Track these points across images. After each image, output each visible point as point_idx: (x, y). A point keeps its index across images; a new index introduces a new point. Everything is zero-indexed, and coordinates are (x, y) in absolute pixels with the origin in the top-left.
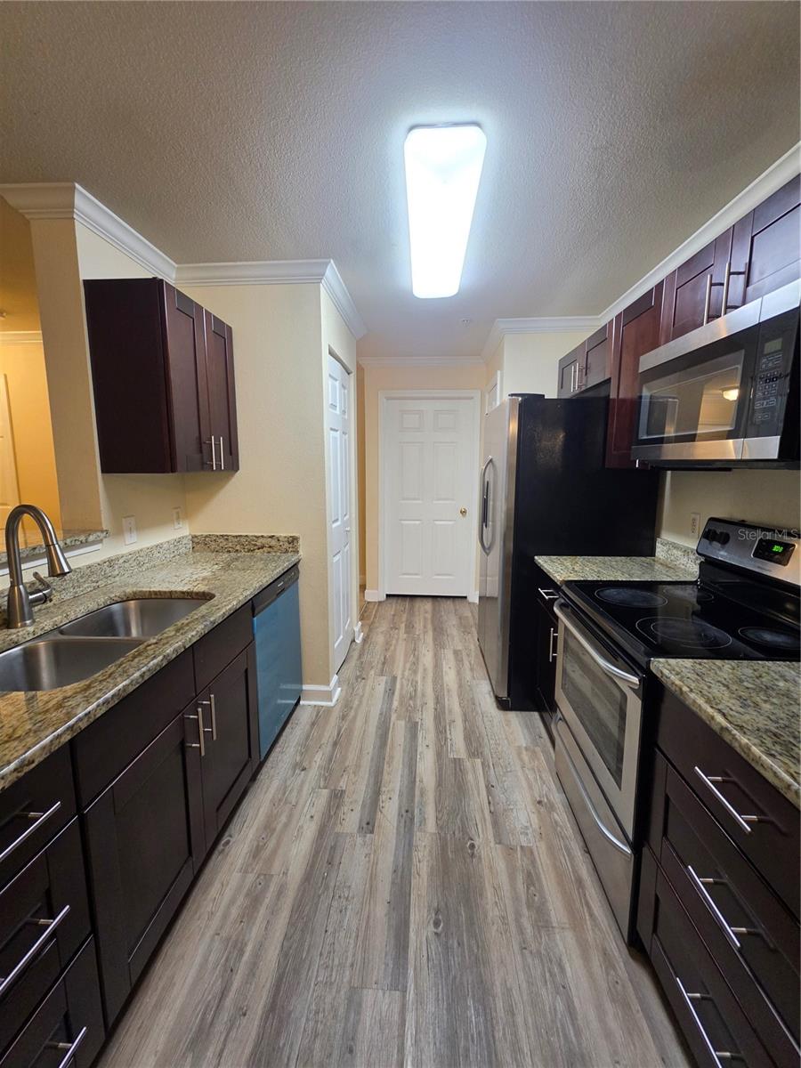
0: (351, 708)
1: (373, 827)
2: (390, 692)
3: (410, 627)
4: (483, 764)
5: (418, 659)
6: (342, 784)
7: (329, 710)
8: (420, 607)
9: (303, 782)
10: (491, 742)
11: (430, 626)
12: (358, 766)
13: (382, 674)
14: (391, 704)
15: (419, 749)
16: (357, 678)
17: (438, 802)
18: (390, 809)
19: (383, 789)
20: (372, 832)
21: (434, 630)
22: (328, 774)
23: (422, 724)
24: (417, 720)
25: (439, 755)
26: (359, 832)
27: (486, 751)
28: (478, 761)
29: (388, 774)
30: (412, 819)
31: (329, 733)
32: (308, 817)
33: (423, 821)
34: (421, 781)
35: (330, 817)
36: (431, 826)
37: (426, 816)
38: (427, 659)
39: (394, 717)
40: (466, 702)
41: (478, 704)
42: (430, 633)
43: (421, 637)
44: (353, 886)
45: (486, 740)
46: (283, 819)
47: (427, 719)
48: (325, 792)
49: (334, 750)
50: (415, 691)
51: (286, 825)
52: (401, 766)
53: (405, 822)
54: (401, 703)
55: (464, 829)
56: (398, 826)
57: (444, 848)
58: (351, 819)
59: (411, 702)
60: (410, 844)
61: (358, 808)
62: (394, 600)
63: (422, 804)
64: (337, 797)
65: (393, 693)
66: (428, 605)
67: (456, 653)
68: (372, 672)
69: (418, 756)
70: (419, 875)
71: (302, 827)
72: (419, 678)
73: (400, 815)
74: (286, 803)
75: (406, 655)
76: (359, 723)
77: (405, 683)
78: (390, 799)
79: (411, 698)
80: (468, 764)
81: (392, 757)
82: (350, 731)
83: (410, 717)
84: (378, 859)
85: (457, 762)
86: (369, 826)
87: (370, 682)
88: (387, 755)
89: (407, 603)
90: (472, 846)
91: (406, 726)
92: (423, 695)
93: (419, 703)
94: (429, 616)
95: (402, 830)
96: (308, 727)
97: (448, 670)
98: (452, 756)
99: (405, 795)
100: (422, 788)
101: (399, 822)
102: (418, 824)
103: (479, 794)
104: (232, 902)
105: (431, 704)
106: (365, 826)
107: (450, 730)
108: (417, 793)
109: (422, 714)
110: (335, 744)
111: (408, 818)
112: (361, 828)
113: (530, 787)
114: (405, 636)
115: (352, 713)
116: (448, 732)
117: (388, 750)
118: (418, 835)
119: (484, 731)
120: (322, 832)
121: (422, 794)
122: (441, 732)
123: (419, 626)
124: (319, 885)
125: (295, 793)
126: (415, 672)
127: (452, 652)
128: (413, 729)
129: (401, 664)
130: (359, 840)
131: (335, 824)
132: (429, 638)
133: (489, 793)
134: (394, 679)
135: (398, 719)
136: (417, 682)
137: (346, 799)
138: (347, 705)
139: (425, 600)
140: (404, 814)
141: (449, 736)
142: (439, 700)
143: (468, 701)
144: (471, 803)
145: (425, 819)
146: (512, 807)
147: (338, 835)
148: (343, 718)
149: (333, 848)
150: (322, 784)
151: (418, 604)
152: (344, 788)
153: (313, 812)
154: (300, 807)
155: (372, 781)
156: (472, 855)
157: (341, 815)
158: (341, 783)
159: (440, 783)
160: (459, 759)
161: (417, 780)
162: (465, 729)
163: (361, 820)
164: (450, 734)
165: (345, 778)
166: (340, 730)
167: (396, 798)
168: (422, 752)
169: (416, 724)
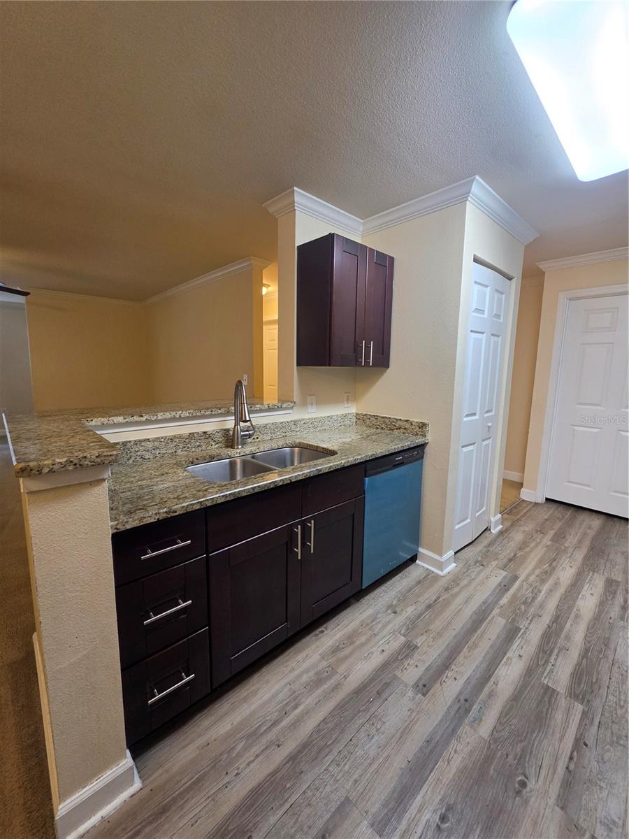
0: (458, 584)
1: (428, 691)
2: (504, 588)
3: (559, 537)
4: (584, 713)
5: (554, 569)
6: (419, 641)
7: (437, 577)
8: (583, 521)
9: (389, 622)
10: (610, 697)
11: (587, 543)
12: (440, 635)
13: (504, 568)
14: (501, 597)
15: (509, 654)
16: (476, 562)
17: (505, 715)
18: (451, 688)
19: (453, 667)
20: (424, 695)
21: (592, 548)
22: (412, 626)
23: (524, 633)
24: (521, 627)
25: (530, 672)
26: (413, 686)
27: (597, 703)
28: (579, 708)
29: (465, 657)
30: (468, 711)
31: (429, 596)
32: (381, 649)
33: (479, 720)
34: (496, 684)
35: (396, 659)
36: (485, 730)
37: (483, 718)
38: (566, 573)
39: (496, 611)
40: (595, 637)
41: (612, 647)
42: (584, 550)
43: (571, 550)
44: (388, 724)
45: (604, 691)
46: (363, 639)
47: (534, 633)
48: (402, 639)
49: (426, 611)
50: (534, 598)
51: (363, 645)
52: (481, 658)
53: (459, 708)
54: (511, 602)
55: (521, 759)
56: (450, 707)
57: (488, 759)
58: (412, 673)
59: (523, 607)
60: (454, 731)
61: (422, 668)
62: (554, 506)
63: (485, 706)
64: (409, 649)
65: (508, 590)
66: (597, 522)
67: (610, 583)
68: (494, 563)
69: (505, 659)
70: (448, 763)
71: (372, 653)
72: (545, 588)
73: (457, 699)
74: (370, 629)
75: (541, 562)
76: (459, 600)
77: (525, 586)
78: (455, 679)
79: (525, 603)
80: (563, 702)
81: (475, 646)
82: (447, 603)
83: (514, 620)
84: (418, 719)
85: (549, 692)
86: (424, 688)
87: (488, 570)
88: (472, 640)
89: (569, 513)
90: (523, 784)
91: (505, 624)
92: (541, 606)
93: (531, 611)
94: (591, 533)
95: (453, 713)
96: (414, 583)
97: (588, 596)
98: (546, 682)
99: (472, 684)
100: (492, 691)
101: (453, 703)
102: (471, 719)
103: (561, 740)
104: (307, 671)
105: (546, 619)
106: (421, 686)
107: (557, 655)
108: (486, 690)
109: (530, 624)
110: (429, 607)
111: (464, 707)
112: (416, 685)
114: (549, 543)
115: (456, 589)
116: (554, 657)
117: (475, 637)
118: (465, 729)
119: (605, 679)
120: (385, 666)
121: (491, 695)
122: (544, 652)
123: (571, 540)
124: (364, 702)
125: (380, 626)
126: (543, 581)
127: (604, 579)
128: (511, 633)
129: (530, 568)
130: (410, 694)
131: (397, 668)
132: (579, 556)
133: (577, 748)
134: (516, 578)
135: (500, 615)
136: (540, 591)
137: (416, 656)
138: (455, 580)
139: (594, 515)
140: (462, 700)
141: (552, 660)
142: (559, 619)
143: (599, 638)
144: (546, 742)
145: (481, 720)
146: (603, 785)
147: (395, 677)
148: (447, 589)
149: (387, 685)
150: (403, 631)
151: (583, 516)
152: (419, 645)
153: (386, 647)
154: (378, 638)
155: (446, 653)
156: (518, 793)
157: (406, 663)
158: (418, 640)
159: (516, 697)
160: (554, 690)
161: (492, 680)
162: (579, 664)
163: (420, 679)
164: (556, 659)
165: (424, 638)
166: (438, 598)
167: (461, 681)
168: (511, 659)
169: (518, 629)
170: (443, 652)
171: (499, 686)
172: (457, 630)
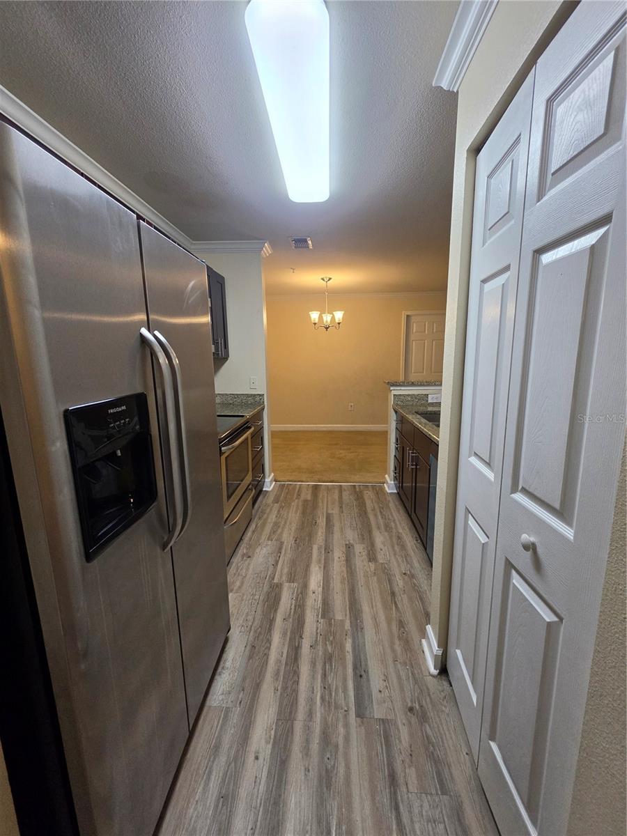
4: (273, 579)
6: (372, 565)
9: (399, 566)
12: (366, 576)
15: (321, 589)
17: (310, 557)
19: (344, 563)
20: (346, 545)
22: (386, 573)
23: (318, 616)
24: (322, 620)
25: (305, 586)
27: (266, 589)
28: (276, 581)
29: (343, 571)
30: (325, 549)
32: (384, 550)
34: (320, 567)
36: (315, 547)
37: (318, 551)
39: (347, 625)
45: (261, 599)
47: (311, 621)
51: (393, 546)
52: (334, 576)
53: (329, 548)
57: (310, 540)
58: (359, 549)
60: (326, 541)
61: (357, 553)
63: (320, 556)
64: (372, 558)
65: (355, 669)
69: (322, 584)
71: (384, 546)
77: (341, 697)
78: (339, 558)
80: (284, 579)
83: (330, 624)
84: (341, 537)
85: (291, 580)
86: (349, 547)
88: (346, 585)
91: (334, 613)
95: (331, 545)
99: (330, 560)
101: (333, 548)
107: (291, 609)
108: (323, 562)
109: (317, 629)
112: (353, 546)
117: (347, 588)
118: (323, 544)
119: (259, 609)
121: (319, 561)
122: (300, 606)
128: (326, 610)
130: (352, 542)
131: (367, 547)
133: (277, 562)
135: (342, 622)
137: (366, 557)
140: (330, 551)
141: (294, 602)
145: (318, 549)
147: (363, 543)
149: (363, 539)
150: (386, 565)
152: (370, 563)
153: (382, 552)
154: (392, 554)
155: (353, 567)
156: (297, 538)
157: (366, 551)
158: (373, 565)
159: (308, 566)
161: (322, 568)
163: (354, 549)
164: (291, 605)
165: (372, 569)
166: (396, 606)
167: (336, 558)
168: (319, 587)
169: (323, 617)
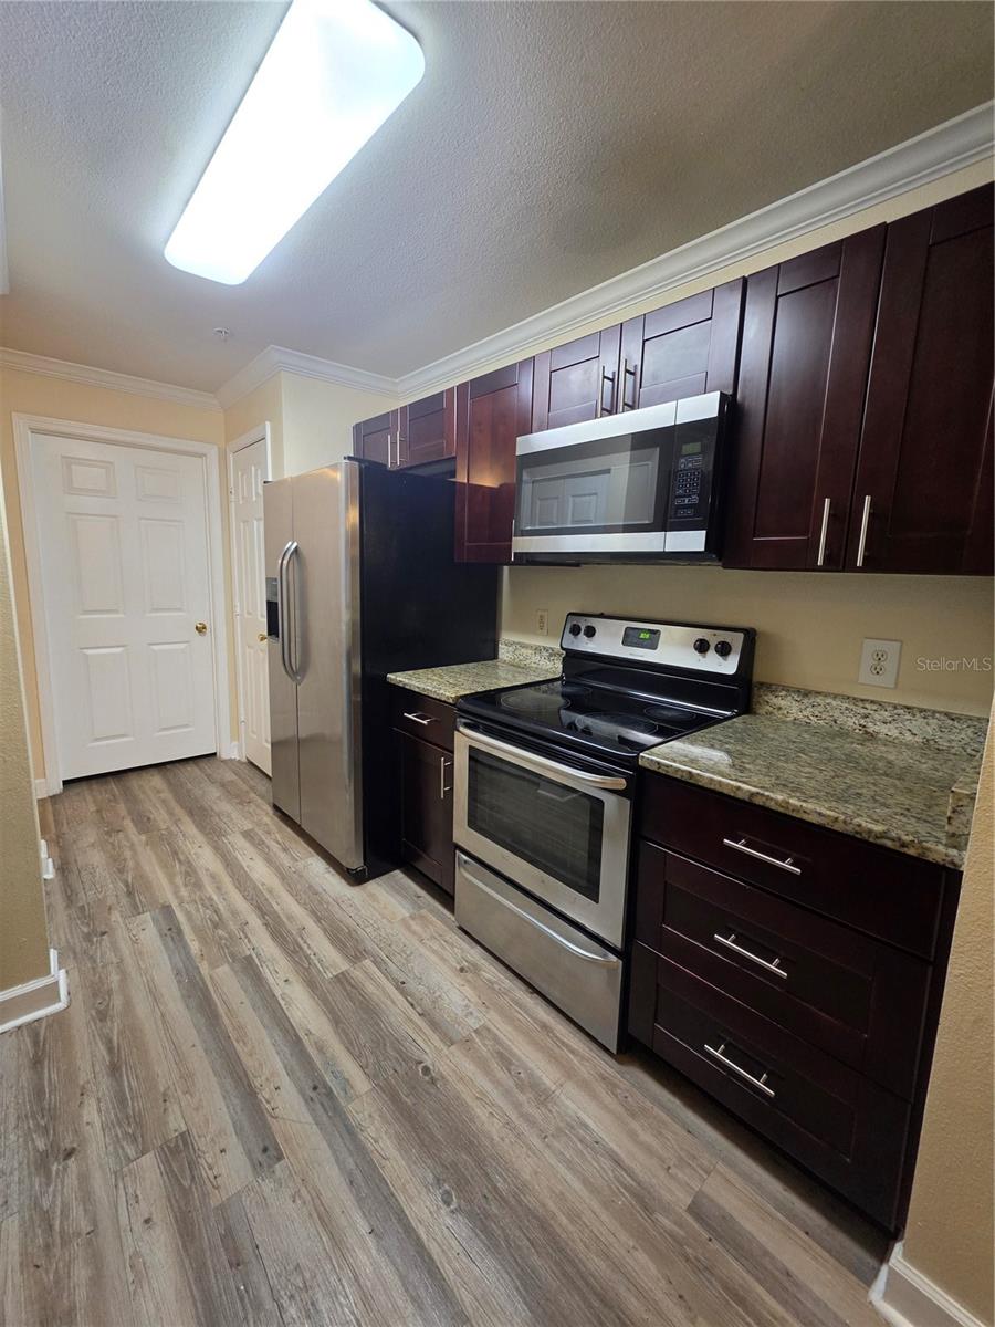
0: (110, 992)
1: (278, 1149)
2: (172, 932)
3: (144, 823)
4: (375, 962)
5: (189, 864)
6: (176, 1123)
7: (58, 1020)
8: (141, 787)
9: (84, 1178)
10: (368, 930)
11: (178, 810)
12: (187, 1077)
13: (136, 910)
14: (185, 947)
15: (278, 993)
16: (88, 938)
17: (350, 1046)
18: (287, 1103)
19: (257, 1082)
20: (280, 1157)
21: (191, 813)
22: (132, 1125)
23: (258, 955)
24: (248, 953)
25: (312, 984)
26: (257, 1175)
27: (370, 945)
28: (367, 963)
29: (251, 1055)
30: (330, 1094)
31: (88, 1057)
32: (138, 1226)
33: (346, 1084)
34: (308, 1033)
35: (186, 1193)
36: (361, 1084)
37: (347, 1077)
38: (206, 859)
39: (204, 968)
40: (303, 896)
41: (320, 890)
42: (186, 819)
43: (174, 829)
44: (303, 1261)
45: (360, 932)
46: (81, 1273)
47: (264, 945)
48: (149, 1160)
49: (119, 1082)
50: (216, 912)
51: (97, 1281)
52: (264, 1032)
53: (322, 1104)
54: (203, 939)
55: (404, 1057)
56: (315, 1118)
57: (394, 1098)
58: (229, 1167)
59: (220, 932)
60: (349, 1129)
61: (232, 1141)
62: (83, 788)
63: (330, 1063)
64: (180, 1155)
65: (180, 932)
66: (156, 780)
67: (247, 835)
68: (116, 916)
69: (282, 1003)
70: (387, 1159)
71: (136, 1254)
72: (210, 890)
73: (309, 1101)
74: (65, 1243)
75: (165, 866)
76: (142, 1008)
77: (191, 908)
78: (277, 1089)
79: (216, 926)
80: (357, 974)
81: (240, 1028)
82: (133, 1032)
83: (233, 955)
84: (315, 1188)
85: (342, 979)
86: (268, 1152)
87: (121, 934)
88: (230, 1029)
89: (113, 786)
90: (426, 1070)
91: (233, 969)
92: (235, 913)
93: (233, 926)
94: (167, 795)
95: (325, 1118)
96: (26, 1075)
97: (251, 863)
98: (330, 976)
99: (297, 1068)
100: (316, 1043)
101: (312, 1111)
102: (342, 1093)
103: (393, 1002)
105: (254, 921)
106: (262, 1158)
107: (305, 942)
108: (312, 1052)
109: (249, 941)
110: (114, 1069)
111: (323, 1096)
112: (257, 1167)
113: (443, 959)
114: (143, 838)
115: (117, 1001)
116: (305, 947)
117: (226, 1021)
118: (351, 1110)
119: (350, 921)
120: (186, 1229)
121: (321, 1049)
122: (295, 952)
123: (161, 818)
124: (241, 1314)
125: (77, 1211)
126: (198, 885)
127: (241, 837)
128: (250, 969)
129: (164, 882)
130: (267, 1186)
131: (205, 1195)
132: (189, 827)
133: (404, 993)
134: (167, 910)
135: (213, 965)
136: (210, 899)
137: (201, 1144)
138: (97, 994)
140: (313, 1094)
141: (308, 951)
142: (262, 910)
143: (305, 892)
144: (392, 1019)
145: (348, 1080)
146: (438, 994)
147: (222, 1208)
148: (103, 1016)
149: (229, 1237)
150: (131, 1151)
151: (134, 782)
152: (184, 1129)
153: (143, 1210)
154: (105, 1223)
155: (228, 1083)
156: (433, 1081)
157: (205, 1172)
158: (172, 1125)
159: (336, 1021)
160: (342, 973)
161: (302, 1035)
162: (325, 930)
163: (249, 1153)
164: (309, 947)
165: (174, 1108)
166: (110, 1041)
167: (285, 1081)
168: (284, 994)
169: (249, 959)
170: (222, 1086)
171: (313, 1032)
172: (198, 1043)
